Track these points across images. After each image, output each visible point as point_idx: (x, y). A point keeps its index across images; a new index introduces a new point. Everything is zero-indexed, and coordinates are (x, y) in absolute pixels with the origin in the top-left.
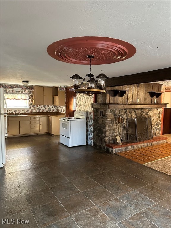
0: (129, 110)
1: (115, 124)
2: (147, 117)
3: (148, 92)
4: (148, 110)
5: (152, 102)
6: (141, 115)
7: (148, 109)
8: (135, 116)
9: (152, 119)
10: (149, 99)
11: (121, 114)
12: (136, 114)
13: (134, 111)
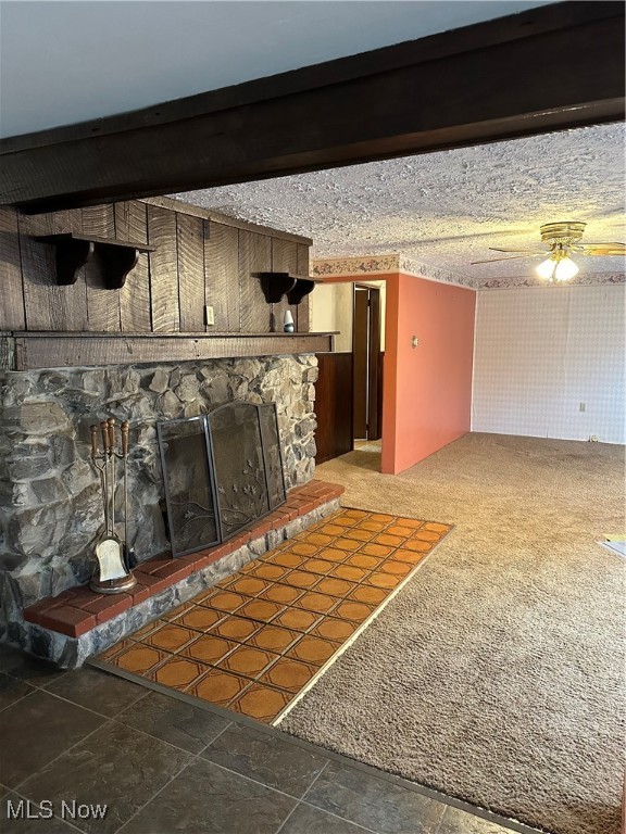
0: (167, 370)
1: (81, 464)
2: (256, 399)
3: (253, 275)
4: (258, 367)
5: (273, 328)
6: (231, 395)
7: (261, 359)
8: (202, 402)
9: (280, 408)
10: (260, 309)
11: (116, 396)
12: (203, 393)
13: (193, 377)
